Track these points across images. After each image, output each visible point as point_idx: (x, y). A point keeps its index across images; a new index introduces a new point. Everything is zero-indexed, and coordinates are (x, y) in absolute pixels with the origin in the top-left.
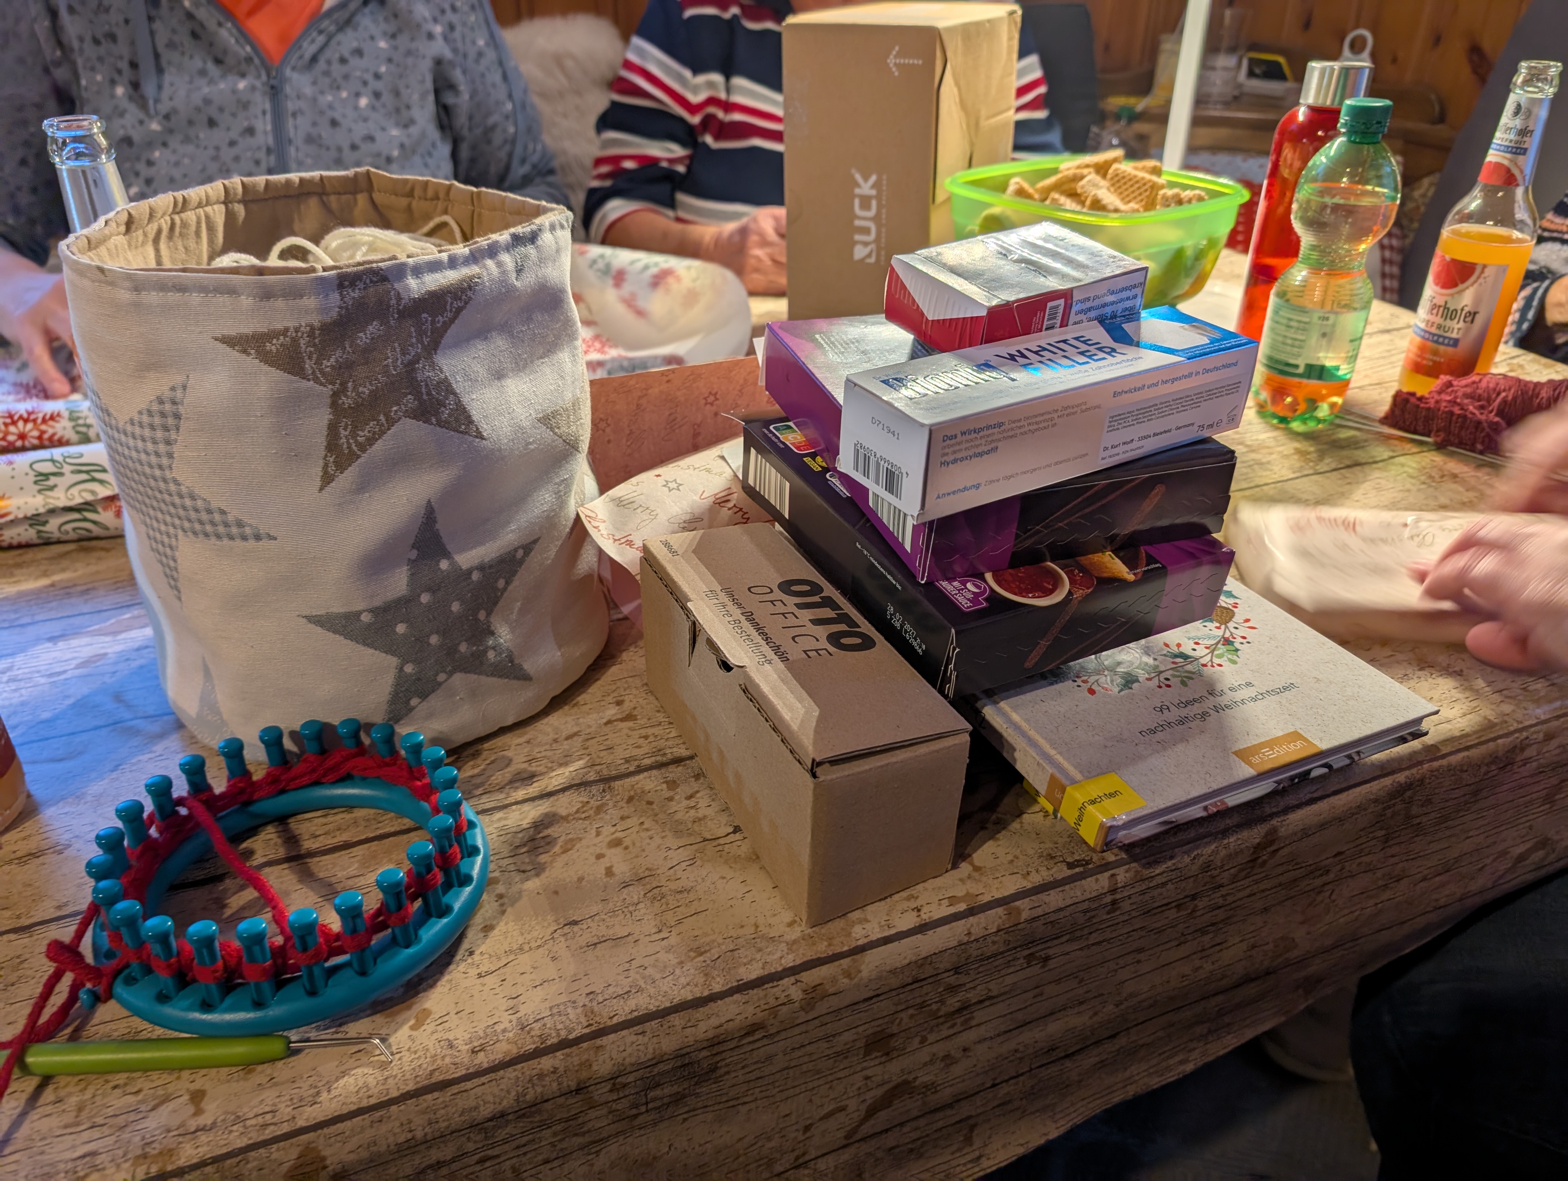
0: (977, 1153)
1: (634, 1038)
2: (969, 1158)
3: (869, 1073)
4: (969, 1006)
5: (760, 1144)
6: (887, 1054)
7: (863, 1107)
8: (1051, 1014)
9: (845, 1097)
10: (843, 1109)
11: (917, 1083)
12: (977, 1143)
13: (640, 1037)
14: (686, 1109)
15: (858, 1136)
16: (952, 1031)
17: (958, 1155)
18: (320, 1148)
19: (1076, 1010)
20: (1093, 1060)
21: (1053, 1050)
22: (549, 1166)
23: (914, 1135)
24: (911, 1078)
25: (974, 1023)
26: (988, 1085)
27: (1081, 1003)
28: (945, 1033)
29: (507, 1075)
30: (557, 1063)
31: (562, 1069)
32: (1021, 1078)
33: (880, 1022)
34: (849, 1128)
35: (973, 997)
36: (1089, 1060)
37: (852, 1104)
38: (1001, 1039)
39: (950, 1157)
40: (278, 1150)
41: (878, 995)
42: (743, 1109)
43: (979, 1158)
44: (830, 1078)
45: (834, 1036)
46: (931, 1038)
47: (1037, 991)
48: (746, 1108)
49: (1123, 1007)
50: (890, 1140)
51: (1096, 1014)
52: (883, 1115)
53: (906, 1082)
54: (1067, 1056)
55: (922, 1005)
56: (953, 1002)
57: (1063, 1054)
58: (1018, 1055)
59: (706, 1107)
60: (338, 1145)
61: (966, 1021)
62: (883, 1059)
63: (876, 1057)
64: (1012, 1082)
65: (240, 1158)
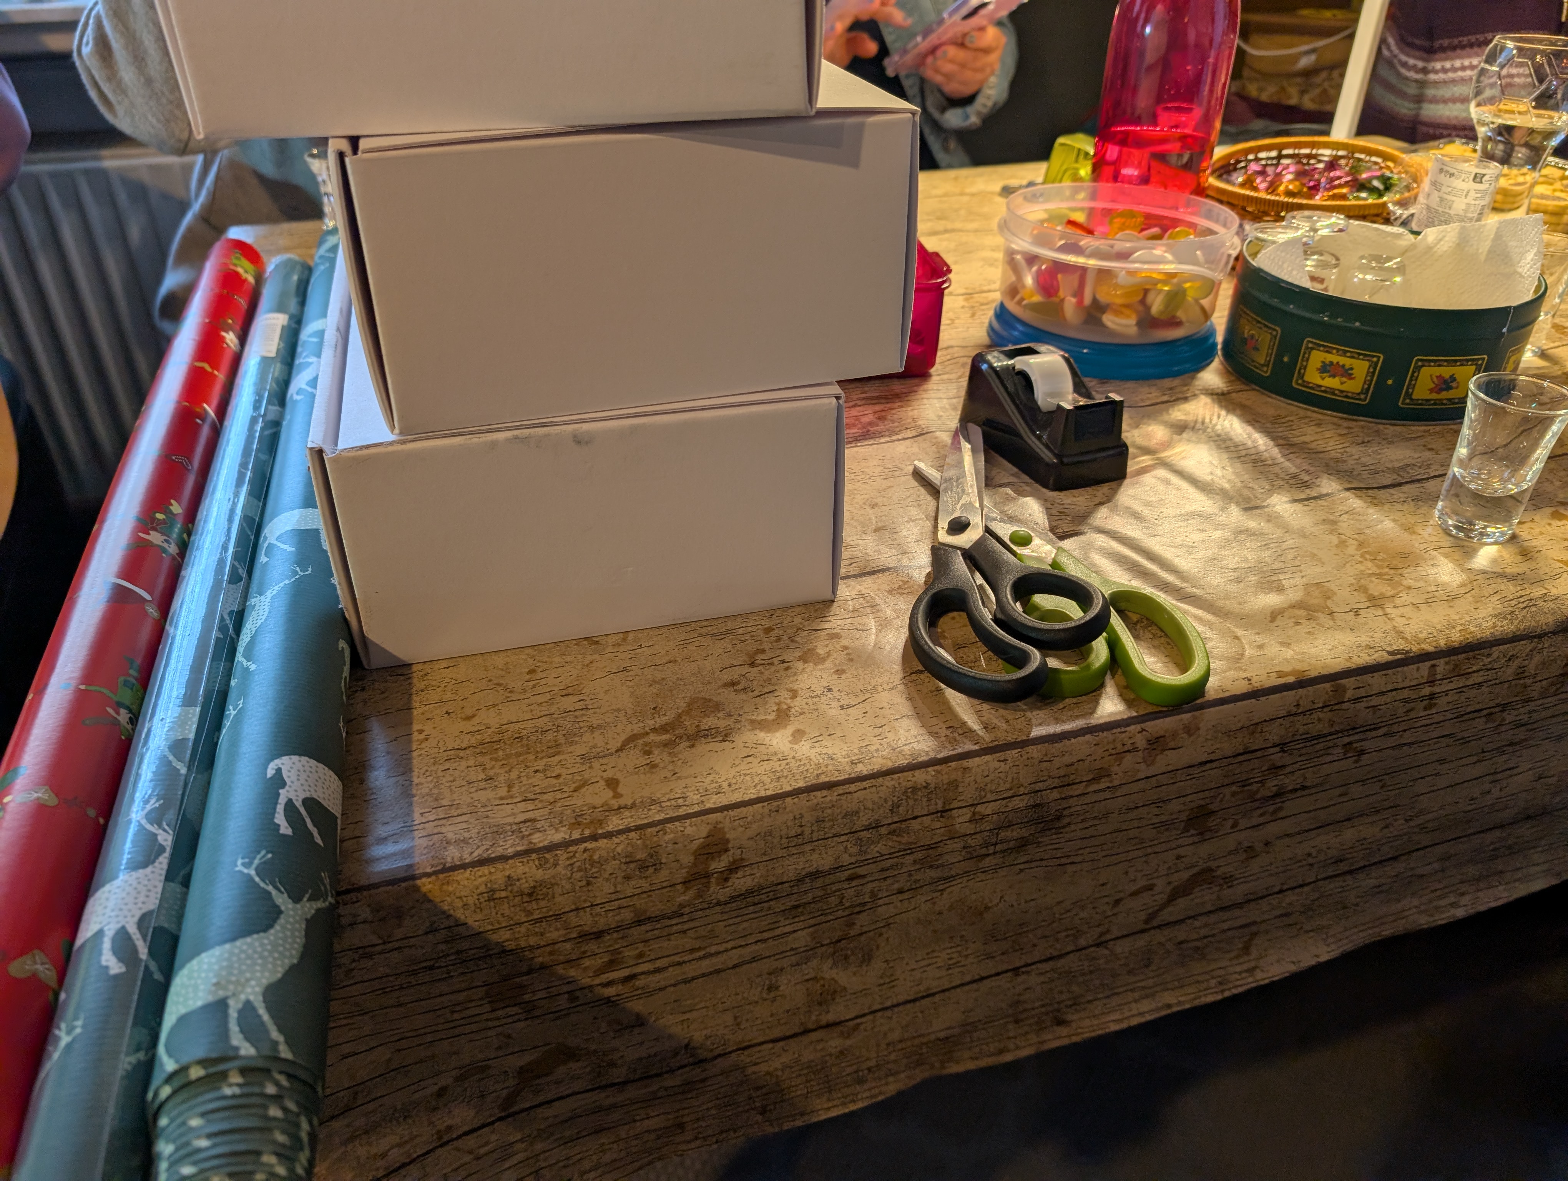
0: (1252, 964)
1: (997, 764)
2: (1246, 966)
3: (1180, 851)
4: (1284, 793)
5: (1074, 912)
6: (1200, 834)
7: (1168, 890)
8: (1349, 819)
9: (1156, 875)
10: (1150, 888)
11: (1218, 873)
12: (1254, 953)
13: (1002, 764)
14: (1025, 859)
15: (1155, 923)
16: (1262, 820)
17: (1235, 962)
18: (726, 830)
19: (1370, 819)
20: (1372, 882)
21: (1341, 861)
22: (901, 897)
23: (1203, 932)
24: (1213, 865)
25: (1281, 814)
26: (1276, 889)
27: (1378, 811)
28: (1255, 821)
29: (886, 783)
30: (929, 778)
31: (932, 786)
32: (1306, 889)
33: (1207, 794)
34: (1150, 911)
35: (1290, 782)
36: (1368, 881)
37: (1160, 884)
38: (1299, 838)
39: (1228, 963)
40: (691, 825)
41: (1211, 761)
42: (1070, 869)
43: (1255, 968)
44: (1149, 850)
45: (1164, 802)
46: (1244, 823)
47: (1343, 789)
48: (1073, 868)
49: (1412, 824)
50: (1181, 933)
51: (1387, 827)
52: (1182, 902)
53: (1210, 870)
54: (1350, 872)
55: (1245, 783)
56: (1272, 785)
57: (1346, 869)
58: (1310, 860)
59: (1042, 860)
60: (741, 829)
61: (1276, 811)
62: (1196, 839)
63: (1192, 836)
64: (1297, 891)
65: (659, 828)
